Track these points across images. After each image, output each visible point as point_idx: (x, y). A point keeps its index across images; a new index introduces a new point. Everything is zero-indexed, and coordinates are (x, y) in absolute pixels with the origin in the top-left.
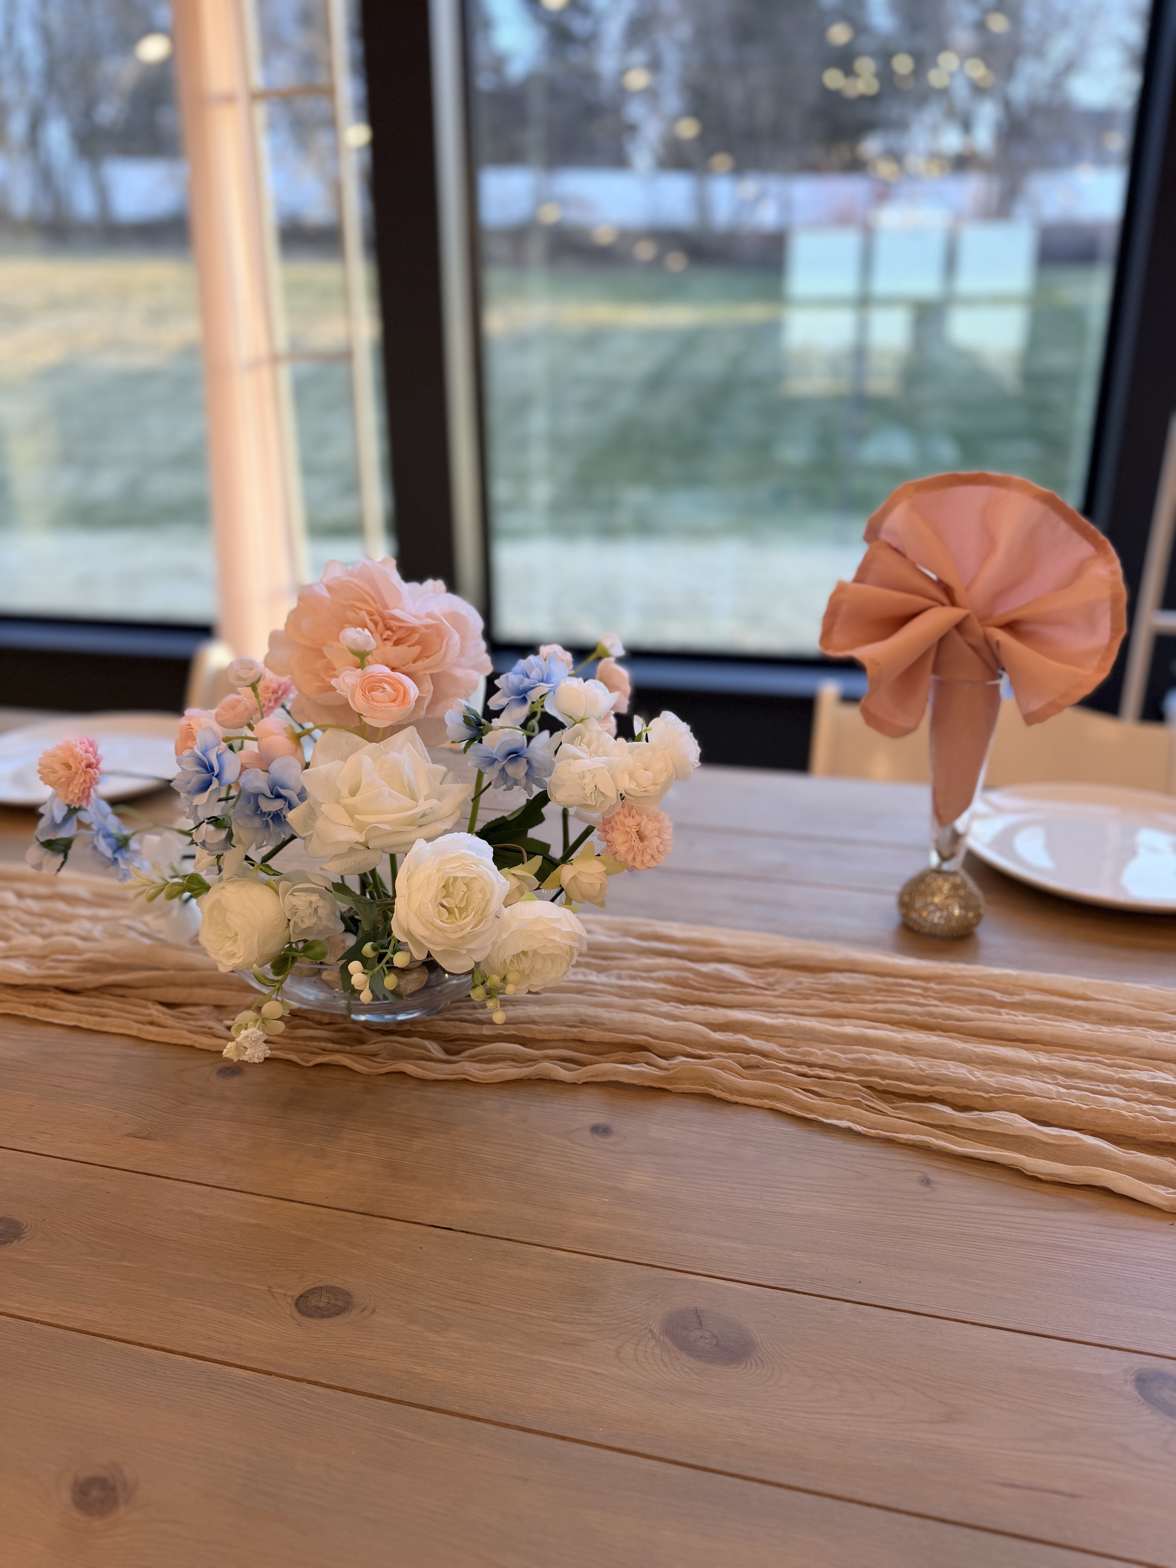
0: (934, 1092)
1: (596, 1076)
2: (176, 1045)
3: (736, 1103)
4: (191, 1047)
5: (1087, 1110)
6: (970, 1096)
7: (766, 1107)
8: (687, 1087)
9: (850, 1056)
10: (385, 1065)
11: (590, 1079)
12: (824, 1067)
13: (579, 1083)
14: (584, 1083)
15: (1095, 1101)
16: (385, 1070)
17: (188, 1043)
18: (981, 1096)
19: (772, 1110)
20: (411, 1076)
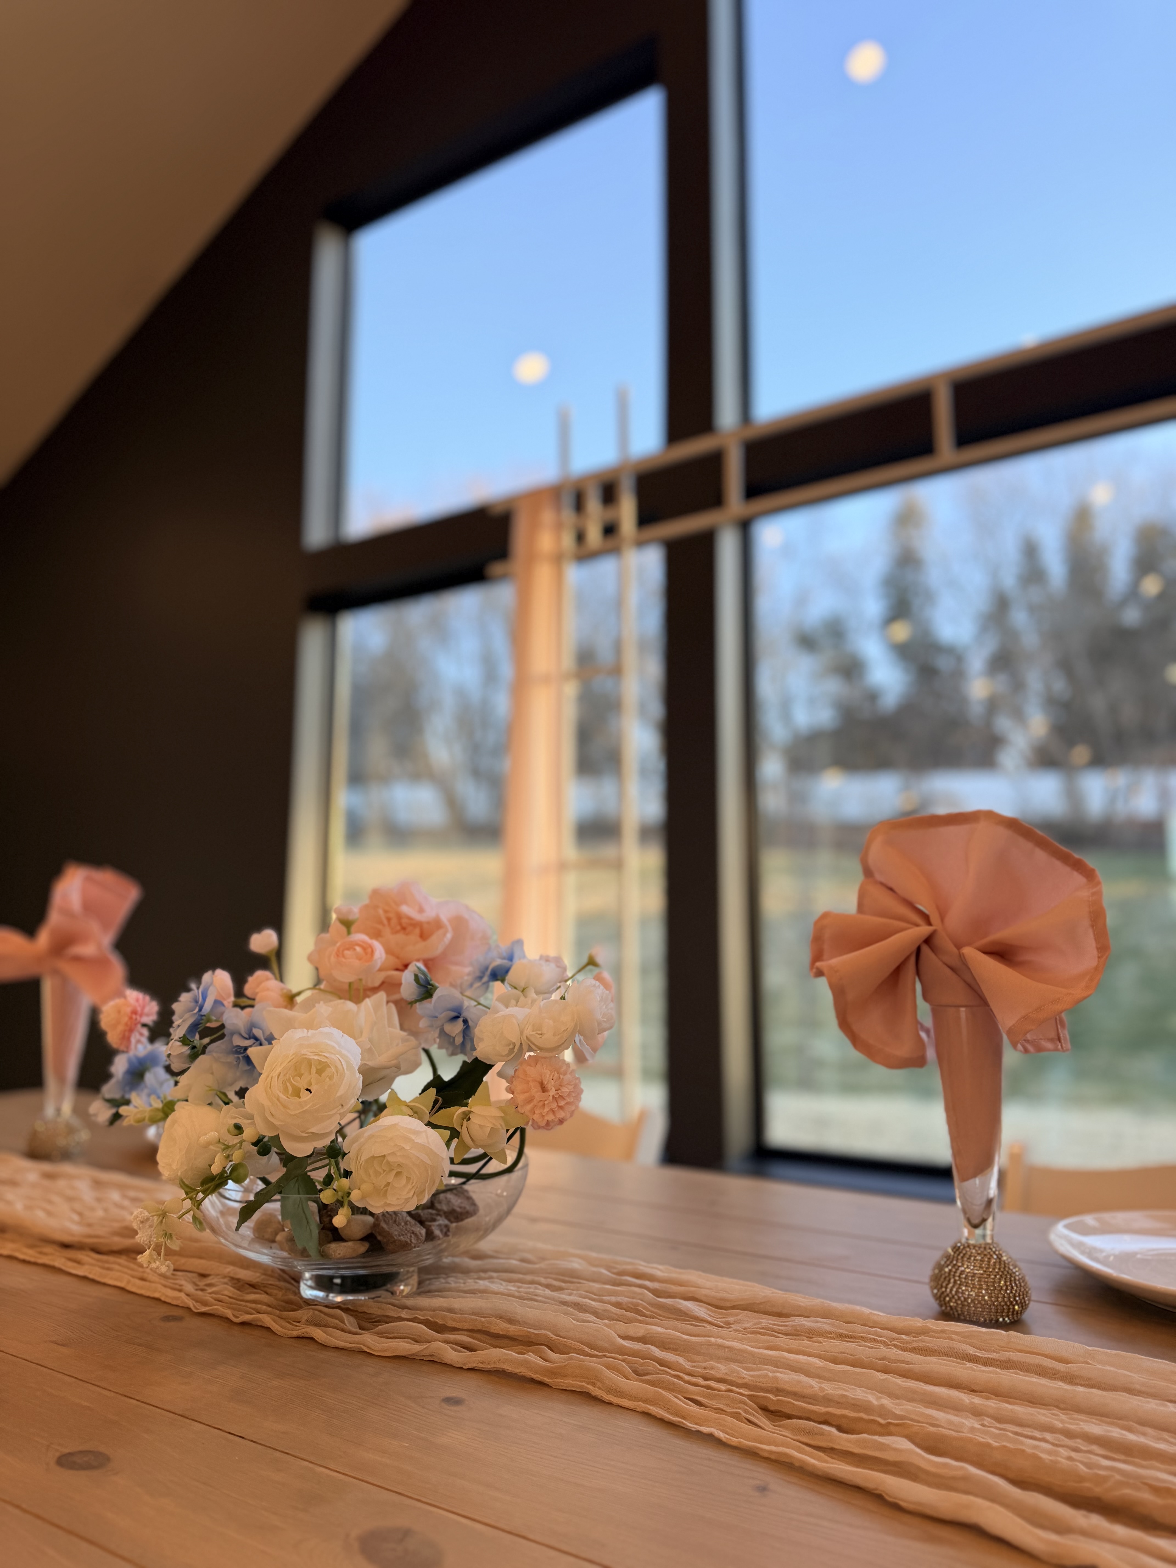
0: (828, 1413)
1: (483, 1362)
2: (148, 1297)
3: (611, 1404)
4: (158, 1300)
5: (997, 1448)
6: (866, 1420)
8: (566, 1382)
9: (753, 1373)
10: (300, 1330)
11: (477, 1364)
12: (719, 1380)
13: (464, 1367)
14: (469, 1369)
16: (299, 1335)
17: (156, 1295)
19: (644, 1413)
20: (317, 1341)
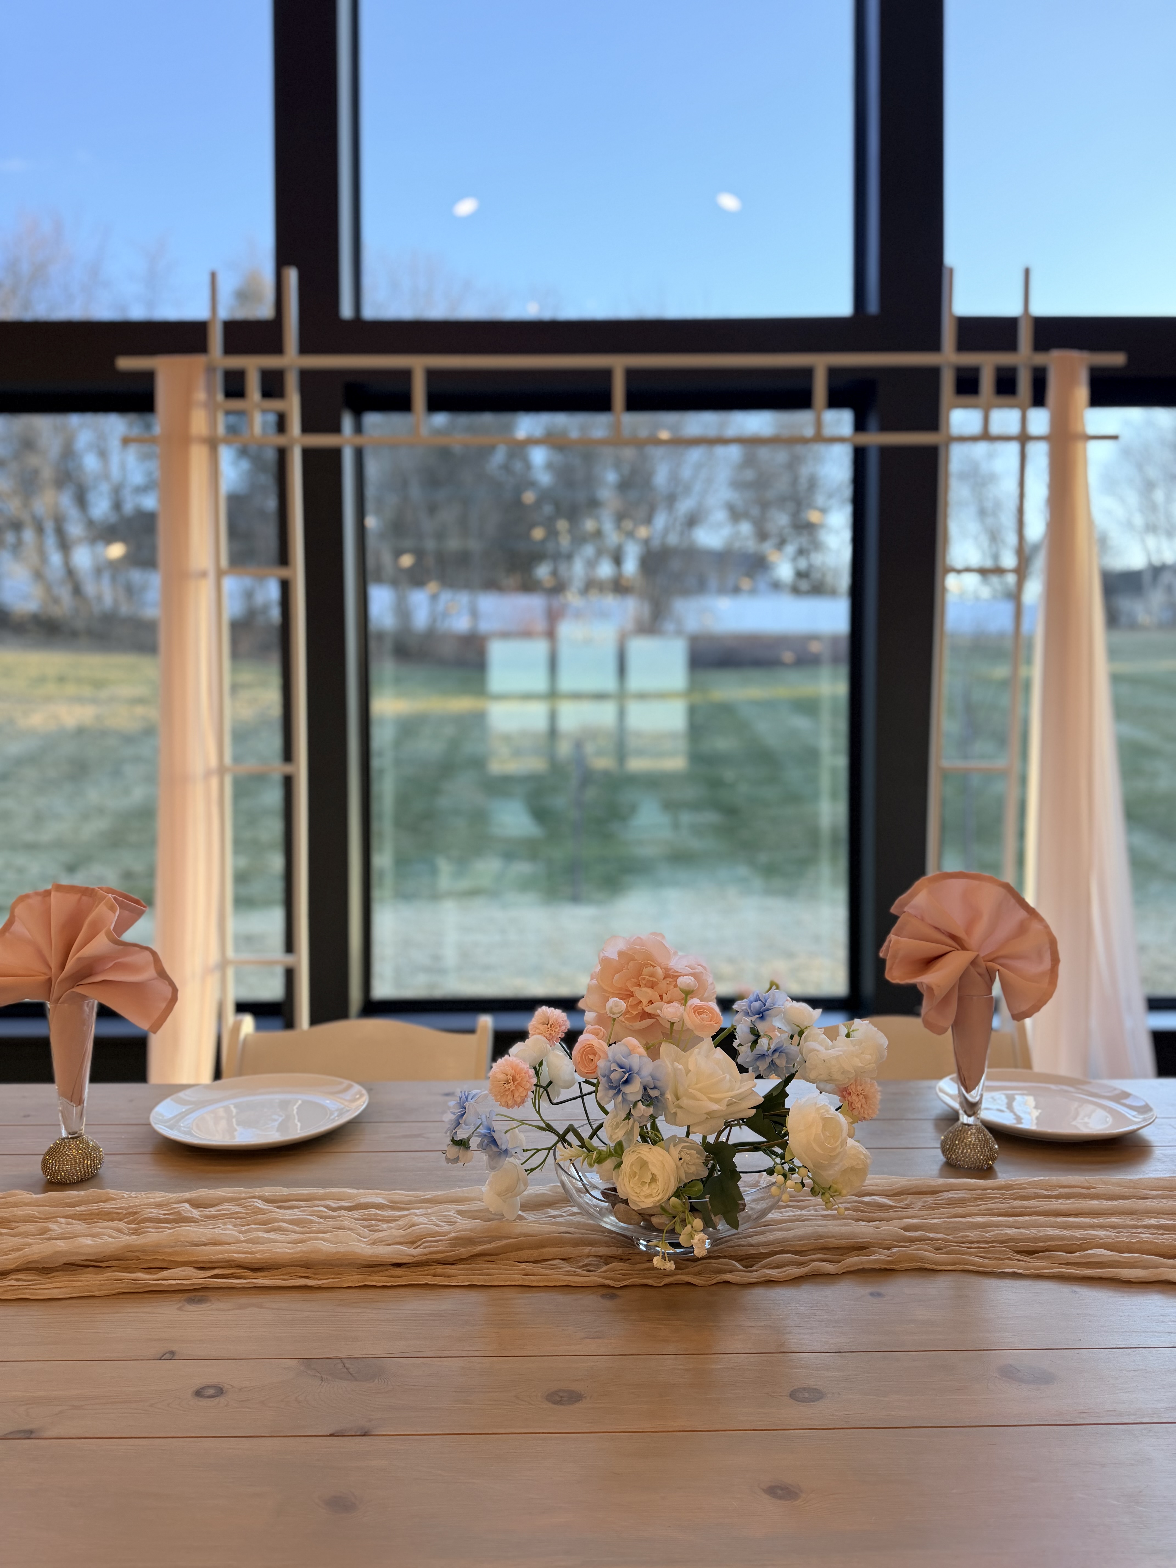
0: (1049, 1245)
1: (850, 1267)
3: (940, 1270)
6: (1069, 1244)
7: (959, 1269)
8: (906, 1265)
9: (990, 1234)
10: (713, 1278)
11: (844, 1271)
12: (978, 1242)
14: (843, 1273)
15: (1138, 1237)
16: (714, 1281)
18: (1075, 1243)
19: (963, 1271)
20: (732, 1283)
